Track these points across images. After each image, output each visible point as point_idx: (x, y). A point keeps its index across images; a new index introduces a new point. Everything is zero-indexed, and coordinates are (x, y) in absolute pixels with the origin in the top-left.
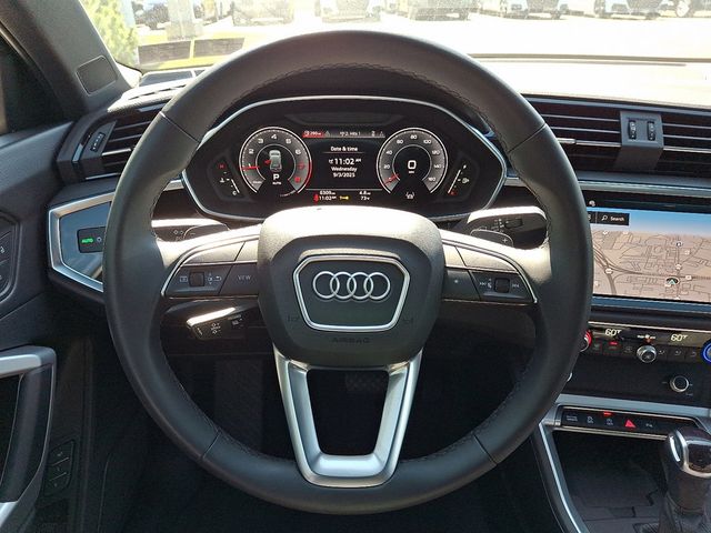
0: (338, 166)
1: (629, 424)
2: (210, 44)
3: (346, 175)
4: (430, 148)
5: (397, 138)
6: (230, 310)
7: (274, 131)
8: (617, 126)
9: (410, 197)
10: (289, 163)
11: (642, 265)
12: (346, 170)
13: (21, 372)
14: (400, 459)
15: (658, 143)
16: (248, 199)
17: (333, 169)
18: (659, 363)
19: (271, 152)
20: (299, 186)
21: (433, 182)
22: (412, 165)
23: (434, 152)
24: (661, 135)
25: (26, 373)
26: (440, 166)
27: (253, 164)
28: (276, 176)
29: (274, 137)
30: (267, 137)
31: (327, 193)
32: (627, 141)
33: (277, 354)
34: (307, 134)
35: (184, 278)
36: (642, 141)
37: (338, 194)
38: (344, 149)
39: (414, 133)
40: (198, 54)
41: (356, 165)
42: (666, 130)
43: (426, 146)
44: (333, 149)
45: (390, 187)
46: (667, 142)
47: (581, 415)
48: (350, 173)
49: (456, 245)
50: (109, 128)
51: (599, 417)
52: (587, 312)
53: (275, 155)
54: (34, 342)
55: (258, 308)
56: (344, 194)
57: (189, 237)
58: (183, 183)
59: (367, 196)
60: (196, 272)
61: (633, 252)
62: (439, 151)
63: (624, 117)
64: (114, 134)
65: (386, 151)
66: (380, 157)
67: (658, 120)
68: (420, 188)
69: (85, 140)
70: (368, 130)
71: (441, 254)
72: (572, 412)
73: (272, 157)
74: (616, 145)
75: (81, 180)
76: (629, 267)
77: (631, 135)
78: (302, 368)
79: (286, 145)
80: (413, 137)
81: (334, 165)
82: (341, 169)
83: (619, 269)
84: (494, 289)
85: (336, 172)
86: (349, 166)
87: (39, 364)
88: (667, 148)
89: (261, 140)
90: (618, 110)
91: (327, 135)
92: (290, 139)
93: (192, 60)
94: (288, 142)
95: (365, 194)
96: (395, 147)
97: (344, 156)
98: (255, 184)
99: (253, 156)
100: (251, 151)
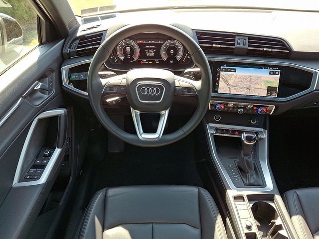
1: (237, 133)
4: (178, 46)
5: (167, 43)
6: (118, 98)
7: (128, 41)
8: (234, 41)
9: (172, 62)
10: (133, 51)
11: (239, 85)
13: (59, 115)
14: (163, 134)
15: (246, 46)
16: (120, 63)
18: (244, 114)
20: (136, 59)
21: (179, 57)
22: (172, 52)
23: (179, 48)
24: (247, 44)
25: (61, 115)
26: (181, 52)
27: (121, 52)
28: (129, 55)
29: (128, 43)
30: (126, 44)
31: (145, 61)
32: (237, 46)
33: (131, 108)
34: (138, 42)
35: (108, 89)
36: (241, 46)
37: (148, 61)
38: (150, 47)
39: (172, 41)
40: (100, 10)
41: (154, 52)
42: (249, 42)
43: (176, 46)
44: (147, 47)
45: (165, 59)
46: (249, 46)
47: (222, 130)
48: (152, 54)
49: (179, 80)
50: (77, 42)
51: (227, 131)
52: (210, 98)
53: (128, 49)
54: (60, 107)
55: (126, 97)
56: (150, 61)
57: (107, 77)
60: (111, 87)
61: (237, 81)
62: (181, 47)
63: (236, 38)
64: (79, 44)
65: (163, 47)
66: (162, 50)
67: (247, 38)
68: (175, 59)
69: (70, 47)
70: (158, 41)
71: (174, 83)
72: (219, 129)
73: (127, 49)
74: (234, 47)
75: (70, 58)
76: (235, 85)
77: (238, 44)
78: (138, 112)
79: (132, 46)
80: (172, 43)
83: (232, 86)
84: (187, 92)
86: (152, 52)
87: (64, 113)
88: (249, 48)
89: (124, 44)
90: (235, 36)
91: (145, 42)
92: (133, 43)
93: (99, 12)
94: (132, 44)
95: (157, 61)
96: (166, 46)
97: (150, 49)
98: (122, 58)
99: (121, 49)
100: (121, 48)
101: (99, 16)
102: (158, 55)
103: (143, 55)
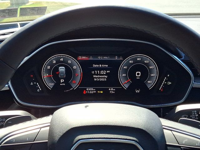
0: (97, 75)
2: (28, 10)
3: (101, 80)
4: (148, 65)
5: (130, 60)
7: (62, 57)
9: (138, 91)
12: (101, 77)
17: (94, 76)
19: (60, 68)
20: (75, 85)
21: (150, 84)
22: (138, 74)
23: (151, 67)
26: (155, 75)
27: (50, 74)
28: (62, 81)
29: (62, 60)
30: (58, 61)
31: (91, 90)
34: (80, 58)
37: (97, 90)
38: (100, 66)
39: (139, 57)
40: (21, 15)
41: (107, 74)
43: (146, 64)
44: (94, 66)
45: (126, 86)
48: (104, 78)
49: (171, 129)
53: (62, 69)
56: (100, 90)
57: (7, 124)
58: (9, 86)
59: (113, 91)
62: (154, 67)
65: (123, 66)
66: (120, 70)
68: (143, 86)
70: (115, 55)
71: (163, 136)
73: (60, 70)
79: (68, 64)
80: (138, 59)
81: (95, 74)
82: (98, 76)
85: (96, 78)
86: (103, 75)
89: (55, 62)
91: (91, 58)
92: (71, 60)
93: (18, 18)
94: (69, 62)
95: (112, 90)
96: (128, 65)
97: (100, 69)
98: (50, 85)
99: (50, 70)
100: (49, 67)
101: (18, 23)
102: (113, 80)
103: (87, 80)
